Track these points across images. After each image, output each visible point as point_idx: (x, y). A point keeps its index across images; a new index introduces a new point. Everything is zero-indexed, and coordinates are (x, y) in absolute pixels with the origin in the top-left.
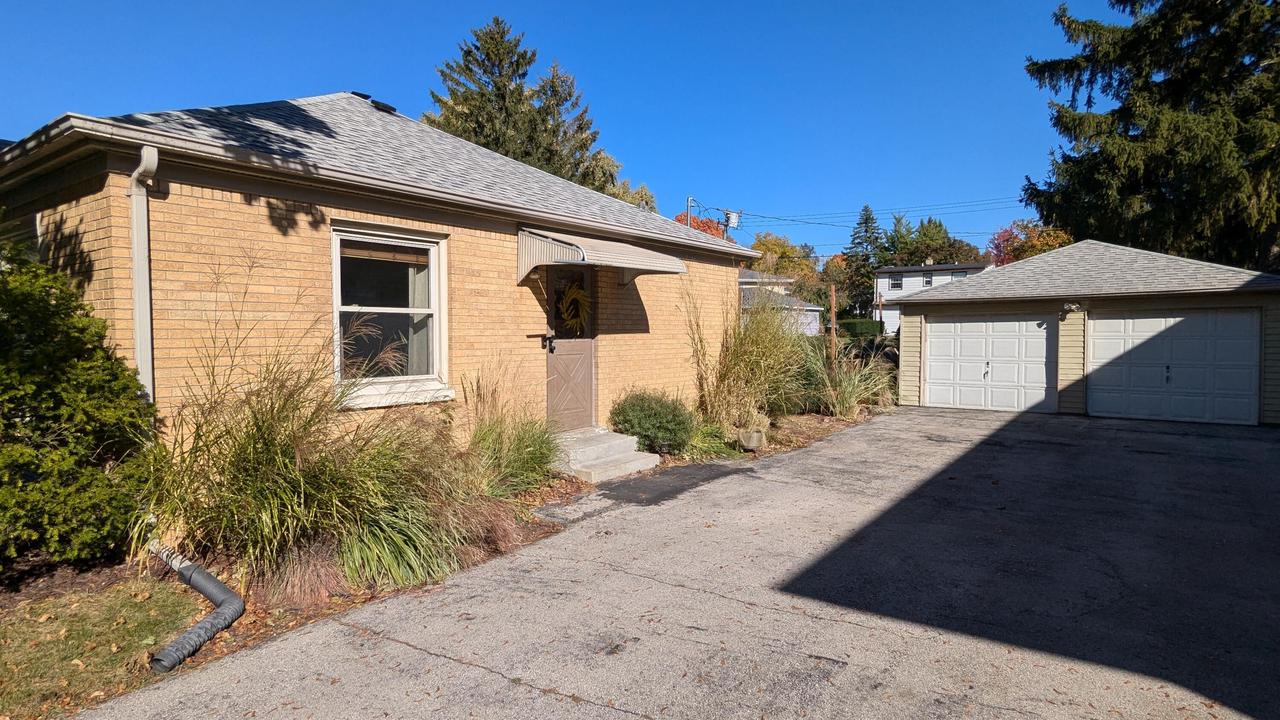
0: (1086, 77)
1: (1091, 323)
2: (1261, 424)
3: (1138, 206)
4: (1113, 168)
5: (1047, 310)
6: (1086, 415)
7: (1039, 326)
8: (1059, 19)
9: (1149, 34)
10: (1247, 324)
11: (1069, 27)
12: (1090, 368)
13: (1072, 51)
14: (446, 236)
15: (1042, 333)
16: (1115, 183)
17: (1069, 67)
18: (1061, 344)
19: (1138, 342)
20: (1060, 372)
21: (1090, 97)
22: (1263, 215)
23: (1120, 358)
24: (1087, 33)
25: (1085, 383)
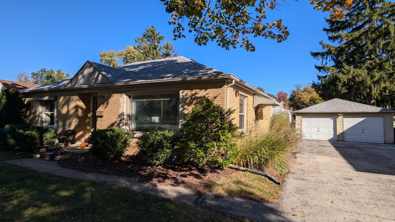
0: (325, 57)
1: (344, 119)
2: (385, 143)
3: (344, 91)
4: (340, 81)
5: (334, 115)
6: (344, 141)
7: (331, 119)
8: (321, 43)
9: (345, 50)
10: (380, 120)
11: (323, 45)
12: (344, 130)
13: (322, 51)
14: (247, 97)
15: (332, 121)
16: (341, 85)
17: (323, 55)
18: (337, 124)
19: (355, 123)
20: (337, 130)
21: (326, 62)
22: (375, 94)
23: (352, 127)
24: (328, 47)
25: (343, 134)
